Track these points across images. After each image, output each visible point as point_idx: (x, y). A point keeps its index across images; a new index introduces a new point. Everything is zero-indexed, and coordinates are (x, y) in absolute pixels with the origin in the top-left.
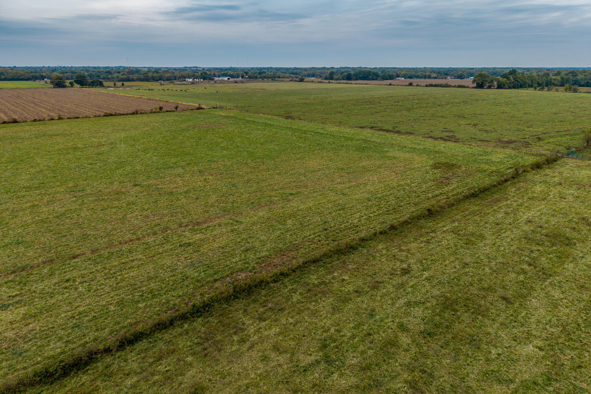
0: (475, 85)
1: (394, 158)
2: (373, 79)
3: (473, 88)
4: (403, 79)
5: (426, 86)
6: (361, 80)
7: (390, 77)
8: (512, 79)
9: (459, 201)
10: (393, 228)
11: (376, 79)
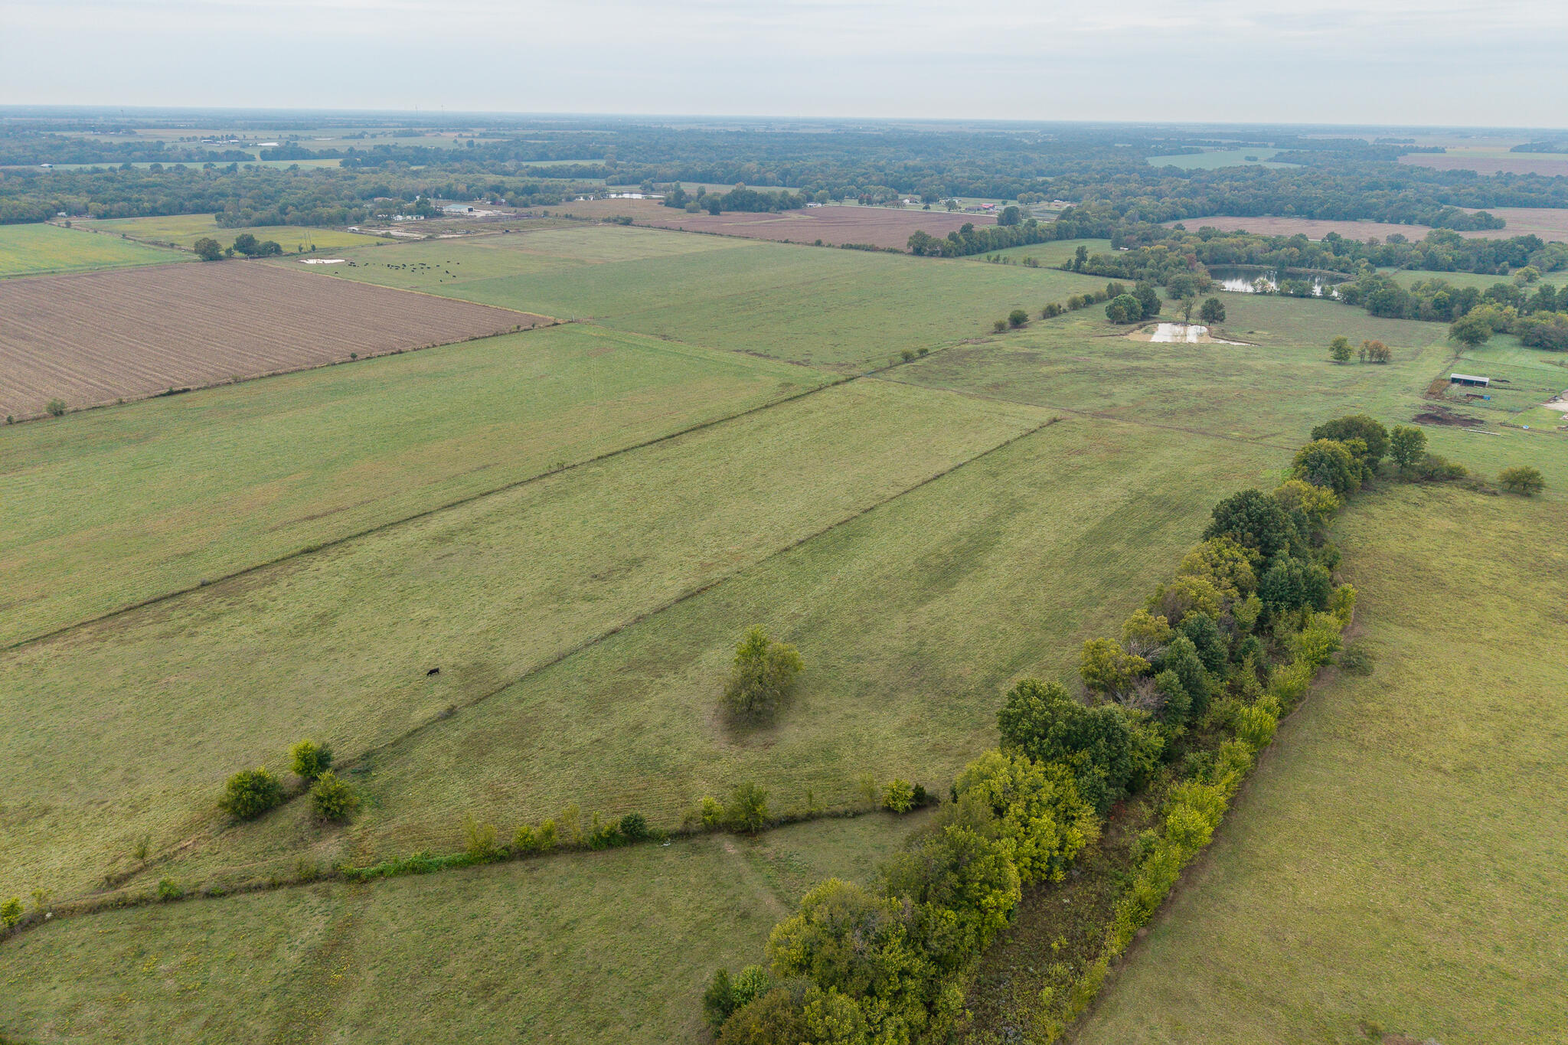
0: (911, 249)
1: (759, 380)
2: (761, 211)
3: (910, 254)
4: (820, 205)
5: (843, 247)
6: (738, 210)
7: (794, 203)
8: (963, 240)
9: (782, 402)
10: (750, 412)
11: (767, 210)
